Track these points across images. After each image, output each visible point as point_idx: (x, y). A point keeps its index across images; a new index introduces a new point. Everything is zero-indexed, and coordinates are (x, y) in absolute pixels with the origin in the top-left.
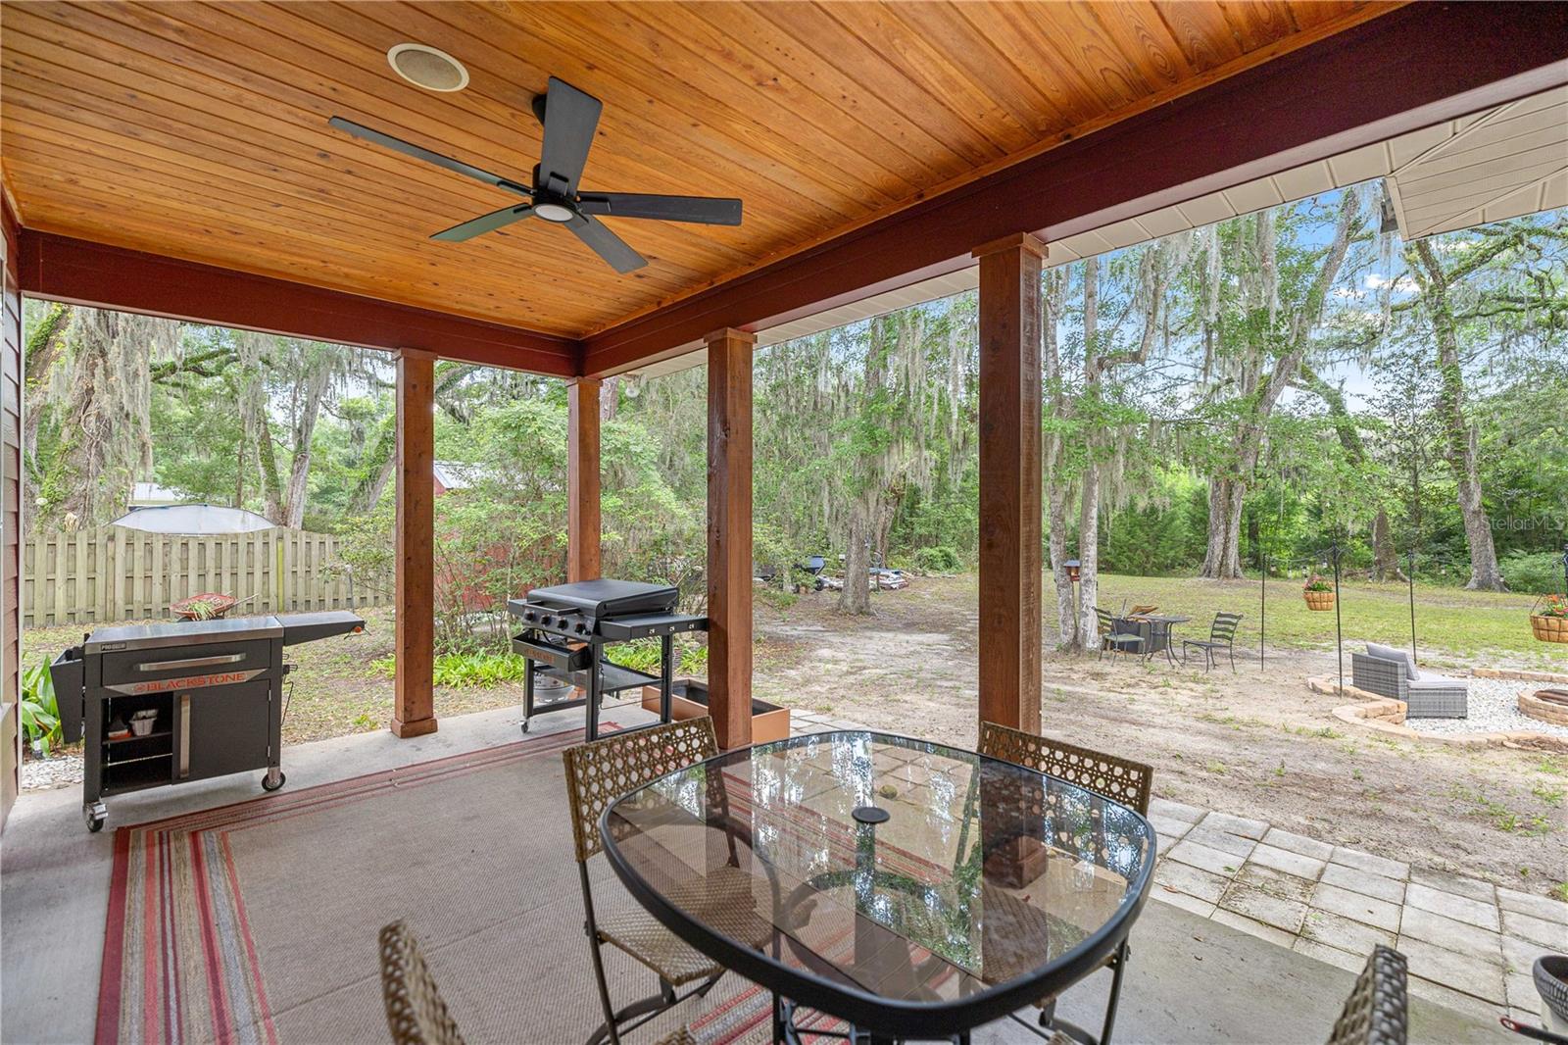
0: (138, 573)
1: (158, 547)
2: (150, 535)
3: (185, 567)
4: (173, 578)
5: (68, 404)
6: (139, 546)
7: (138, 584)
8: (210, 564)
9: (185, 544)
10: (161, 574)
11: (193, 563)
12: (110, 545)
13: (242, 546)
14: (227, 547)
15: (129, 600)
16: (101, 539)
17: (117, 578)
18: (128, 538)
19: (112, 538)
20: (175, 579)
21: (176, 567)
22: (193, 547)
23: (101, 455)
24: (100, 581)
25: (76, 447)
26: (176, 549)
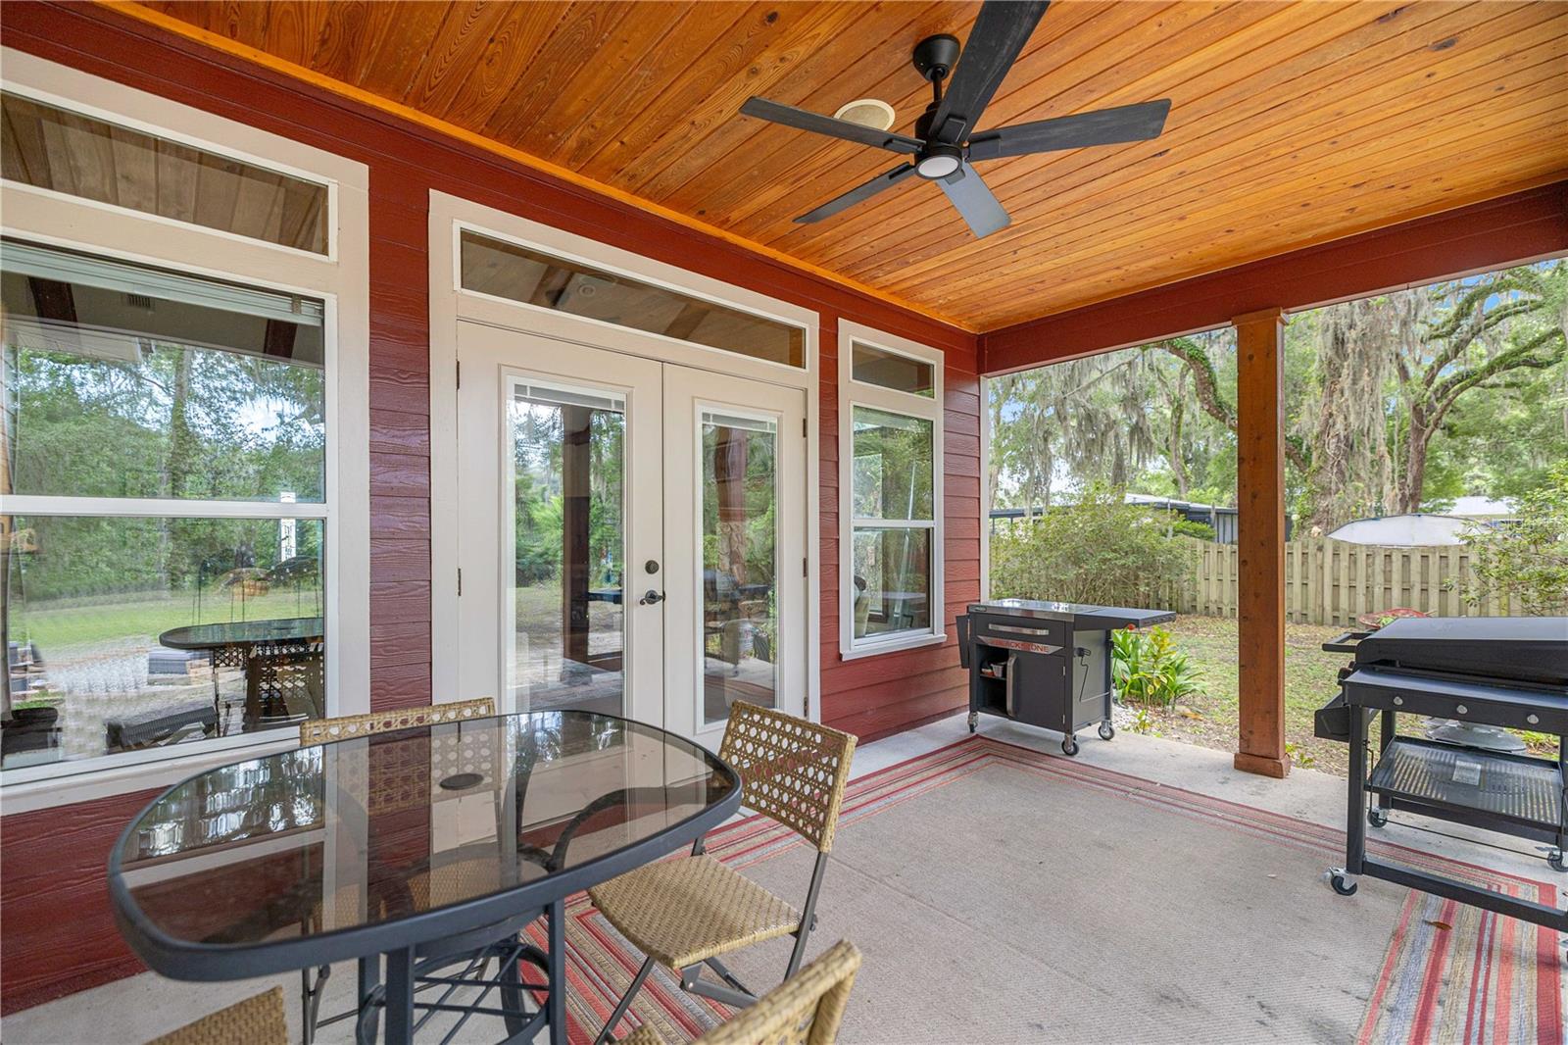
0: (1344, 583)
1: (1362, 558)
2: (1353, 546)
3: (1388, 580)
4: (1376, 590)
5: (1316, 431)
6: (1344, 556)
7: (1344, 592)
8: (1415, 578)
9: (1388, 556)
10: (1364, 585)
11: (1396, 576)
12: (1319, 555)
13: (1453, 560)
14: (1434, 560)
15: (1336, 608)
16: (1312, 550)
17: (1326, 587)
18: (1334, 550)
19: (1320, 549)
20: (1378, 591)
21: (1379, 578)
22: (1397, 559)
23: (1341, 472)
24: (1311, 586)
25: (1321, 468)
26: (1379, 561)
